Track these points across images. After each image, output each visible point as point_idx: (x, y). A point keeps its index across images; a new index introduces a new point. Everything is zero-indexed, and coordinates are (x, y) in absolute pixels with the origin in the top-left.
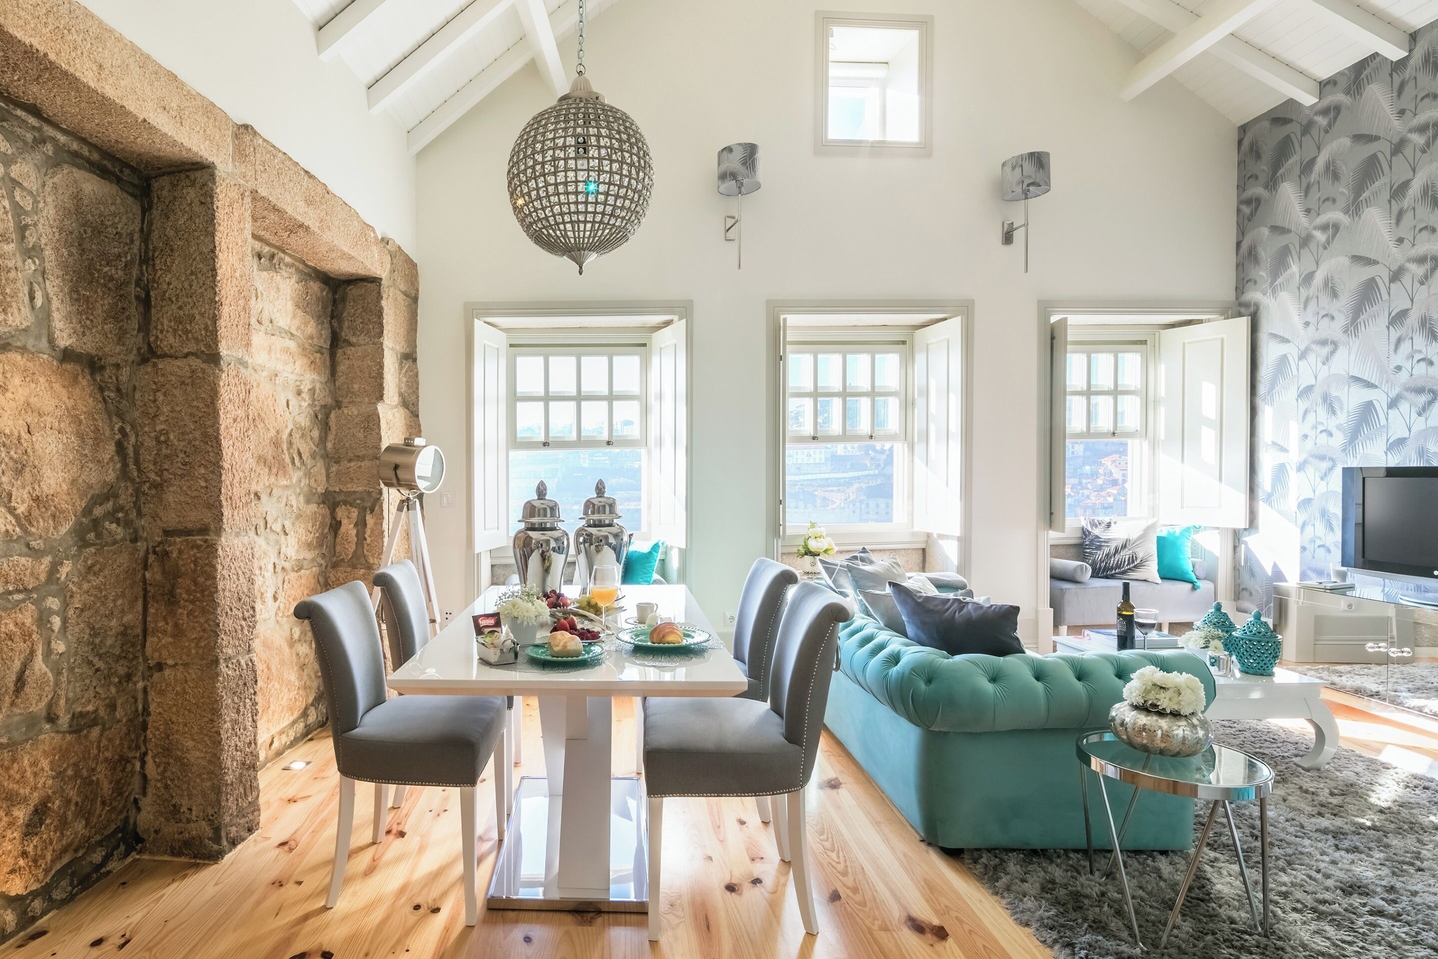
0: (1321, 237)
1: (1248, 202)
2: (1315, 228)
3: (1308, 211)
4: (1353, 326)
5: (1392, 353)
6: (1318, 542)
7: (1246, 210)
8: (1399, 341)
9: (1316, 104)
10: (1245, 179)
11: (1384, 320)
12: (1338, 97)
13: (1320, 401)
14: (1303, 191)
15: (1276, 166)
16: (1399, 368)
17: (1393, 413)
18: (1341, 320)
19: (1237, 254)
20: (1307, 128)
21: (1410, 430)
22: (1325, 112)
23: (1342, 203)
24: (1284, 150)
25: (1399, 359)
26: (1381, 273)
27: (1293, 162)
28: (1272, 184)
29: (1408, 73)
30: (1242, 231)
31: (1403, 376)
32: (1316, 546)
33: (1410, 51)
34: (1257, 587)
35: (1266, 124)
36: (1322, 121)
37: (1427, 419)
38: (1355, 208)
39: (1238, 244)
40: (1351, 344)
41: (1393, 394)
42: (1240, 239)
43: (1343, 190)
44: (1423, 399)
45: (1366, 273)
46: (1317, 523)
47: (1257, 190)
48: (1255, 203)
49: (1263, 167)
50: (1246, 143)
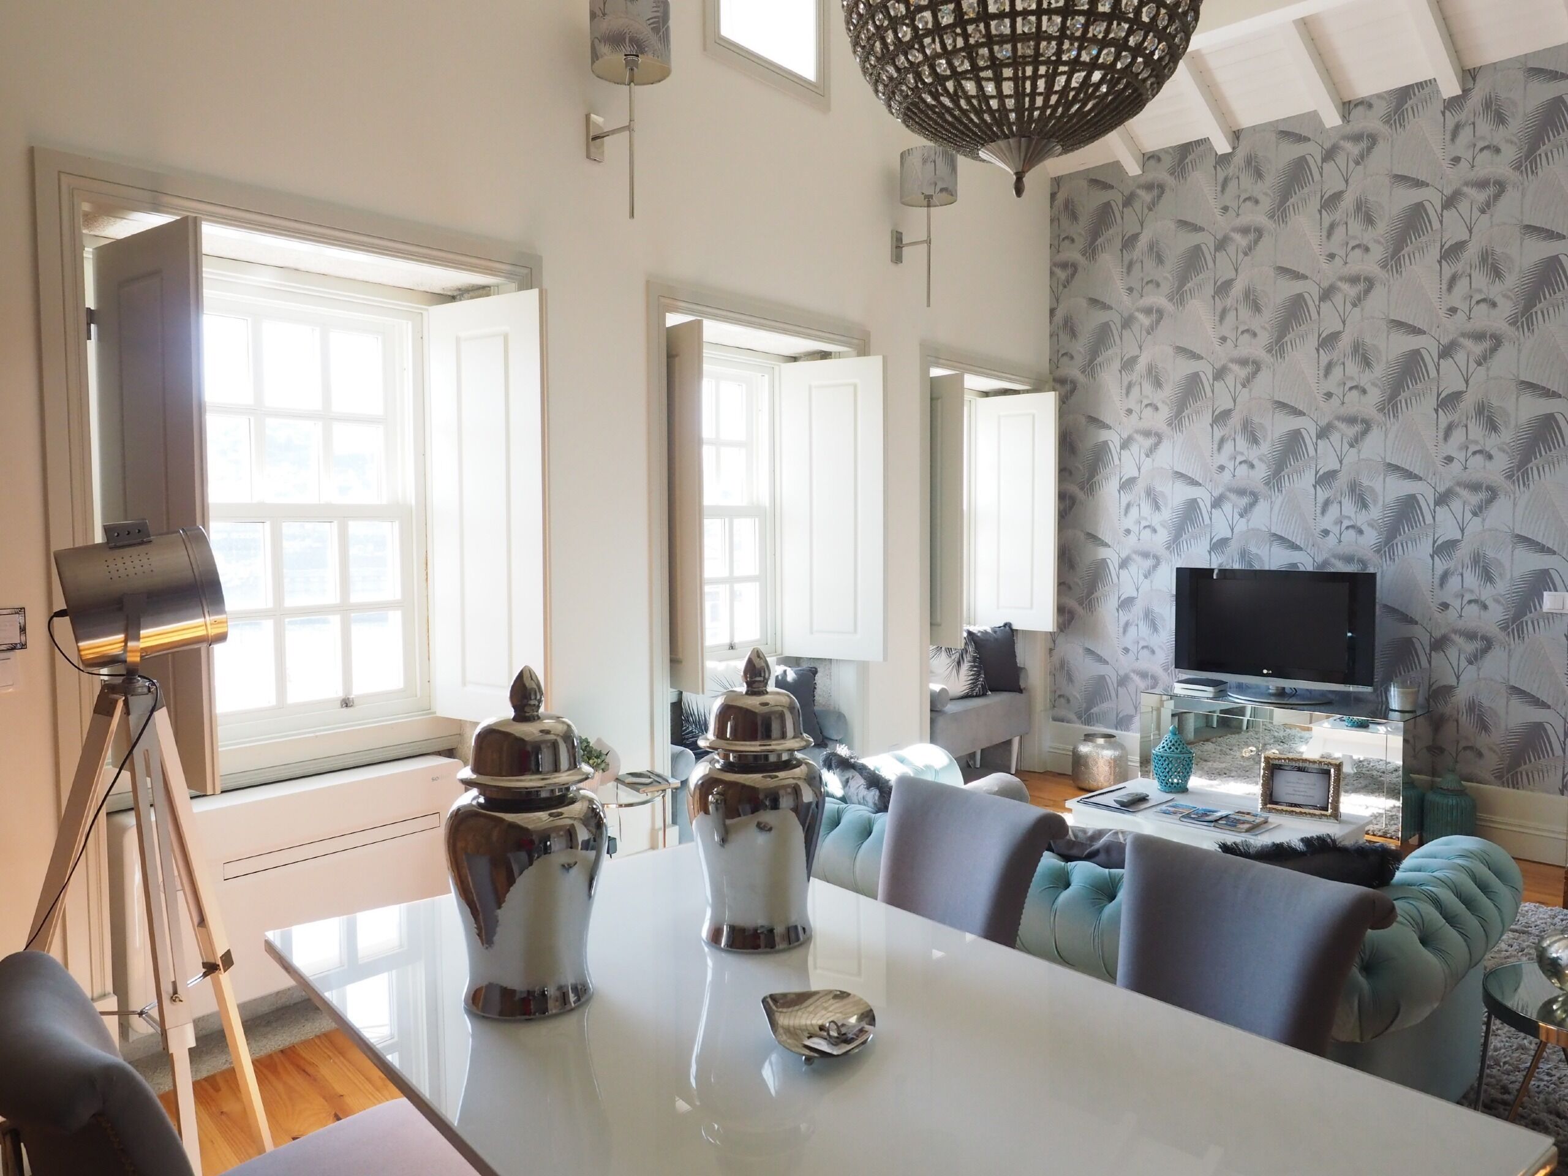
0: (1144, 320)
1: (1064, 266)
2: (1138, 310)
3: (1130, 290)
4: (1177, 419)
5: (1215, 451)
6: (1142, 644)
7: (1062, 275)
8: (1222, 441)
9: (1139, 176)
10: (1059, 240)
11: (1208, 418)
12: (1161, 174)
13: (1143, 495)
14: (1125, 266)
15: (1095, 233)
16: (1222, 468)
17: (1216, 513)
18: (1165, 412)
19: (1051, 322)
20: (1129, 201)
21: (1232, 530)
22: (1149, 187)
23: (1166, 288)
24: (1104, 217)
25: (1223, 458)
26: (1205, 370)
27: (1113, 234)
28: (1091, 251)
29: (1231, 170)
30: (1056, 298)
31: (1227, 475)
32: (1140, 647)
33: (1234, 148)
34: (1075, 693)
35: (1084, 184)
36: (1146, 197)
37: (1248, 521)
38: (1179, 296)
39: (1052, 312)
40: (1176, 438)
41: (1216, 494)
42: (1055, 305)
43: (1166, 274)
44: (1244, 501)
45: (1190, 367)
46: (1141, 624)
47: (1072, 254)
48: (1072, 268)
49: (1079, 230)
50: (1061, 197)
